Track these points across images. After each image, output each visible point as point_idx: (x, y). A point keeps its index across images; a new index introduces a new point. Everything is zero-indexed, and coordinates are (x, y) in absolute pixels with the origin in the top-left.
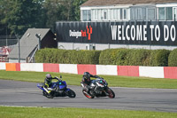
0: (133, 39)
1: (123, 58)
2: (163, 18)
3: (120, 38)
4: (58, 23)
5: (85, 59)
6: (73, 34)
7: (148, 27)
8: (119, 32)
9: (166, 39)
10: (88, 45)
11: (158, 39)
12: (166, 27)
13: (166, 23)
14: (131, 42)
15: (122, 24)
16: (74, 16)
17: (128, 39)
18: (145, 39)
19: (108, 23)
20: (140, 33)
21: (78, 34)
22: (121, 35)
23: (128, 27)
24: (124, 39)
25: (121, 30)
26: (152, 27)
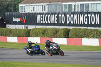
0: (49, 22)
1: (43, 34)
2: (67, 11)
3: (42, 22)
4: (6, 13)
5: (22, 34)
6: (15, 20)
7: (58, 15)
8: (42, 19)
9: (68, 23)
10: (23, 26)
11: (63, 22)
12: (68, 15)
13: (68, 13)
14: (48, 24)
15: (43, 14)
16: (15, 10)
17: (47, 22)
18: (56, 22)
19: (35, 14)
20: (53, 19)
21: (18, 20)
22: (42, 20)
23: (47, 15)
24: (44, 22)
25: (42, 17)
26: (60, 15)
